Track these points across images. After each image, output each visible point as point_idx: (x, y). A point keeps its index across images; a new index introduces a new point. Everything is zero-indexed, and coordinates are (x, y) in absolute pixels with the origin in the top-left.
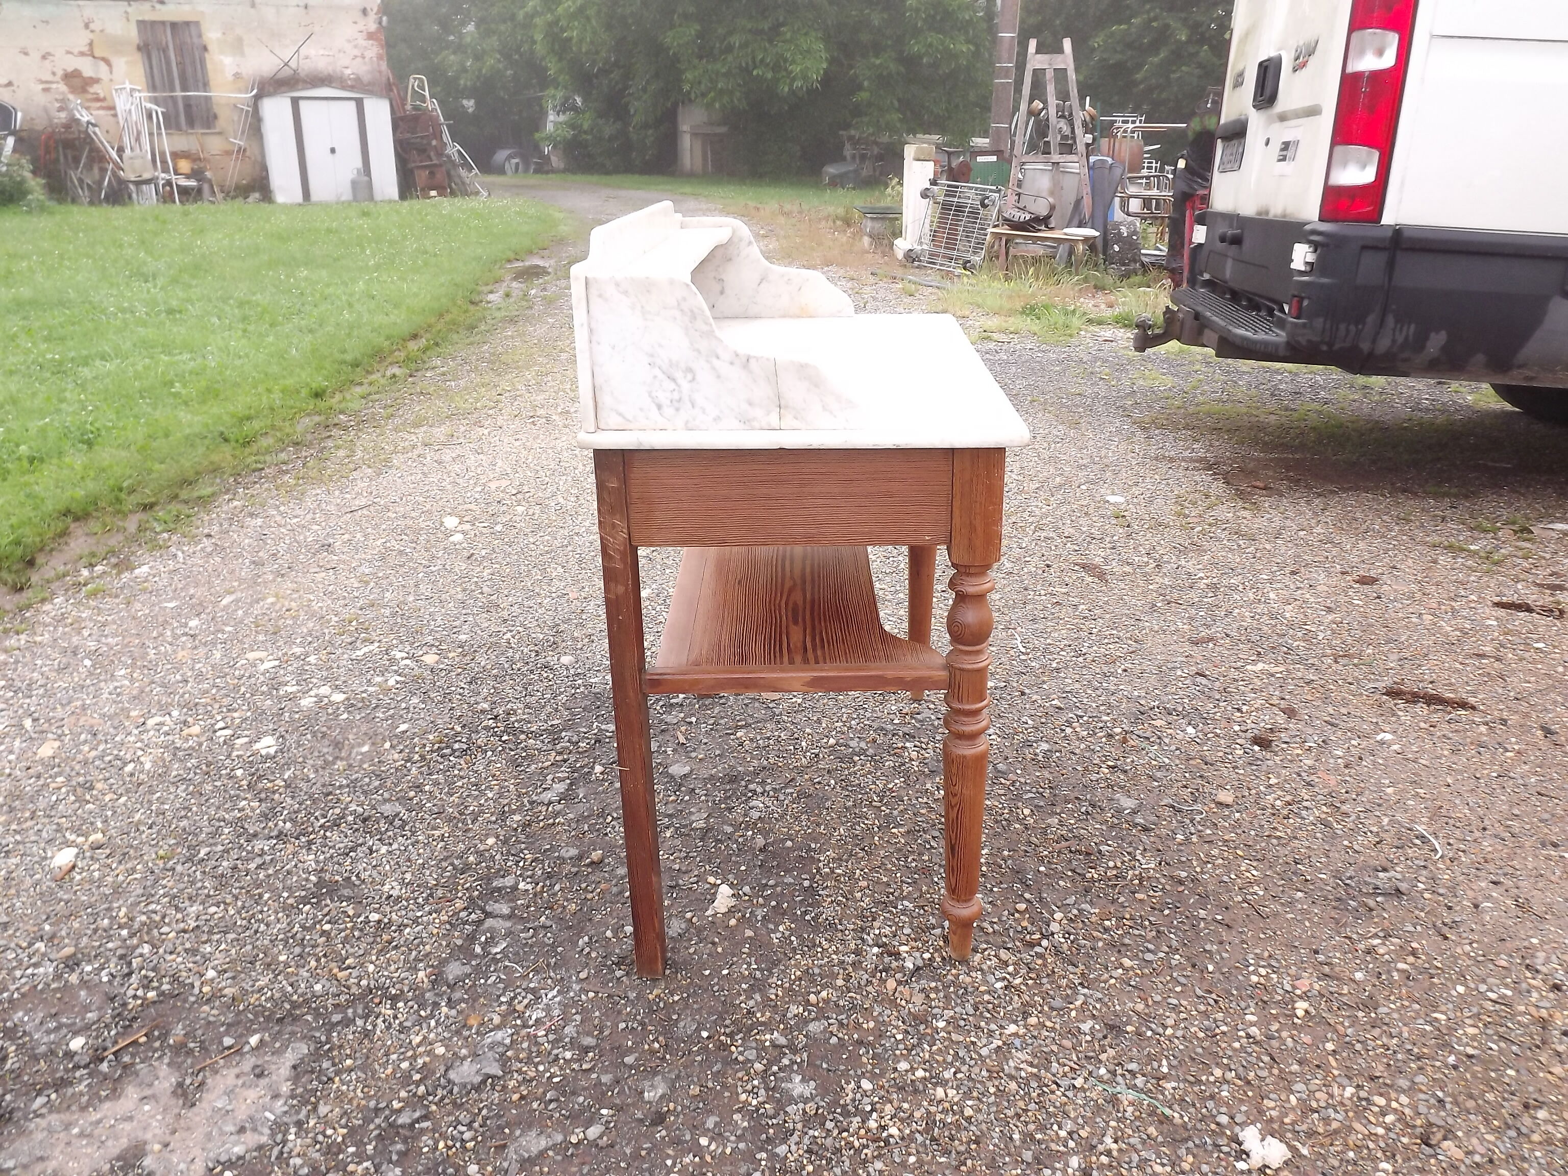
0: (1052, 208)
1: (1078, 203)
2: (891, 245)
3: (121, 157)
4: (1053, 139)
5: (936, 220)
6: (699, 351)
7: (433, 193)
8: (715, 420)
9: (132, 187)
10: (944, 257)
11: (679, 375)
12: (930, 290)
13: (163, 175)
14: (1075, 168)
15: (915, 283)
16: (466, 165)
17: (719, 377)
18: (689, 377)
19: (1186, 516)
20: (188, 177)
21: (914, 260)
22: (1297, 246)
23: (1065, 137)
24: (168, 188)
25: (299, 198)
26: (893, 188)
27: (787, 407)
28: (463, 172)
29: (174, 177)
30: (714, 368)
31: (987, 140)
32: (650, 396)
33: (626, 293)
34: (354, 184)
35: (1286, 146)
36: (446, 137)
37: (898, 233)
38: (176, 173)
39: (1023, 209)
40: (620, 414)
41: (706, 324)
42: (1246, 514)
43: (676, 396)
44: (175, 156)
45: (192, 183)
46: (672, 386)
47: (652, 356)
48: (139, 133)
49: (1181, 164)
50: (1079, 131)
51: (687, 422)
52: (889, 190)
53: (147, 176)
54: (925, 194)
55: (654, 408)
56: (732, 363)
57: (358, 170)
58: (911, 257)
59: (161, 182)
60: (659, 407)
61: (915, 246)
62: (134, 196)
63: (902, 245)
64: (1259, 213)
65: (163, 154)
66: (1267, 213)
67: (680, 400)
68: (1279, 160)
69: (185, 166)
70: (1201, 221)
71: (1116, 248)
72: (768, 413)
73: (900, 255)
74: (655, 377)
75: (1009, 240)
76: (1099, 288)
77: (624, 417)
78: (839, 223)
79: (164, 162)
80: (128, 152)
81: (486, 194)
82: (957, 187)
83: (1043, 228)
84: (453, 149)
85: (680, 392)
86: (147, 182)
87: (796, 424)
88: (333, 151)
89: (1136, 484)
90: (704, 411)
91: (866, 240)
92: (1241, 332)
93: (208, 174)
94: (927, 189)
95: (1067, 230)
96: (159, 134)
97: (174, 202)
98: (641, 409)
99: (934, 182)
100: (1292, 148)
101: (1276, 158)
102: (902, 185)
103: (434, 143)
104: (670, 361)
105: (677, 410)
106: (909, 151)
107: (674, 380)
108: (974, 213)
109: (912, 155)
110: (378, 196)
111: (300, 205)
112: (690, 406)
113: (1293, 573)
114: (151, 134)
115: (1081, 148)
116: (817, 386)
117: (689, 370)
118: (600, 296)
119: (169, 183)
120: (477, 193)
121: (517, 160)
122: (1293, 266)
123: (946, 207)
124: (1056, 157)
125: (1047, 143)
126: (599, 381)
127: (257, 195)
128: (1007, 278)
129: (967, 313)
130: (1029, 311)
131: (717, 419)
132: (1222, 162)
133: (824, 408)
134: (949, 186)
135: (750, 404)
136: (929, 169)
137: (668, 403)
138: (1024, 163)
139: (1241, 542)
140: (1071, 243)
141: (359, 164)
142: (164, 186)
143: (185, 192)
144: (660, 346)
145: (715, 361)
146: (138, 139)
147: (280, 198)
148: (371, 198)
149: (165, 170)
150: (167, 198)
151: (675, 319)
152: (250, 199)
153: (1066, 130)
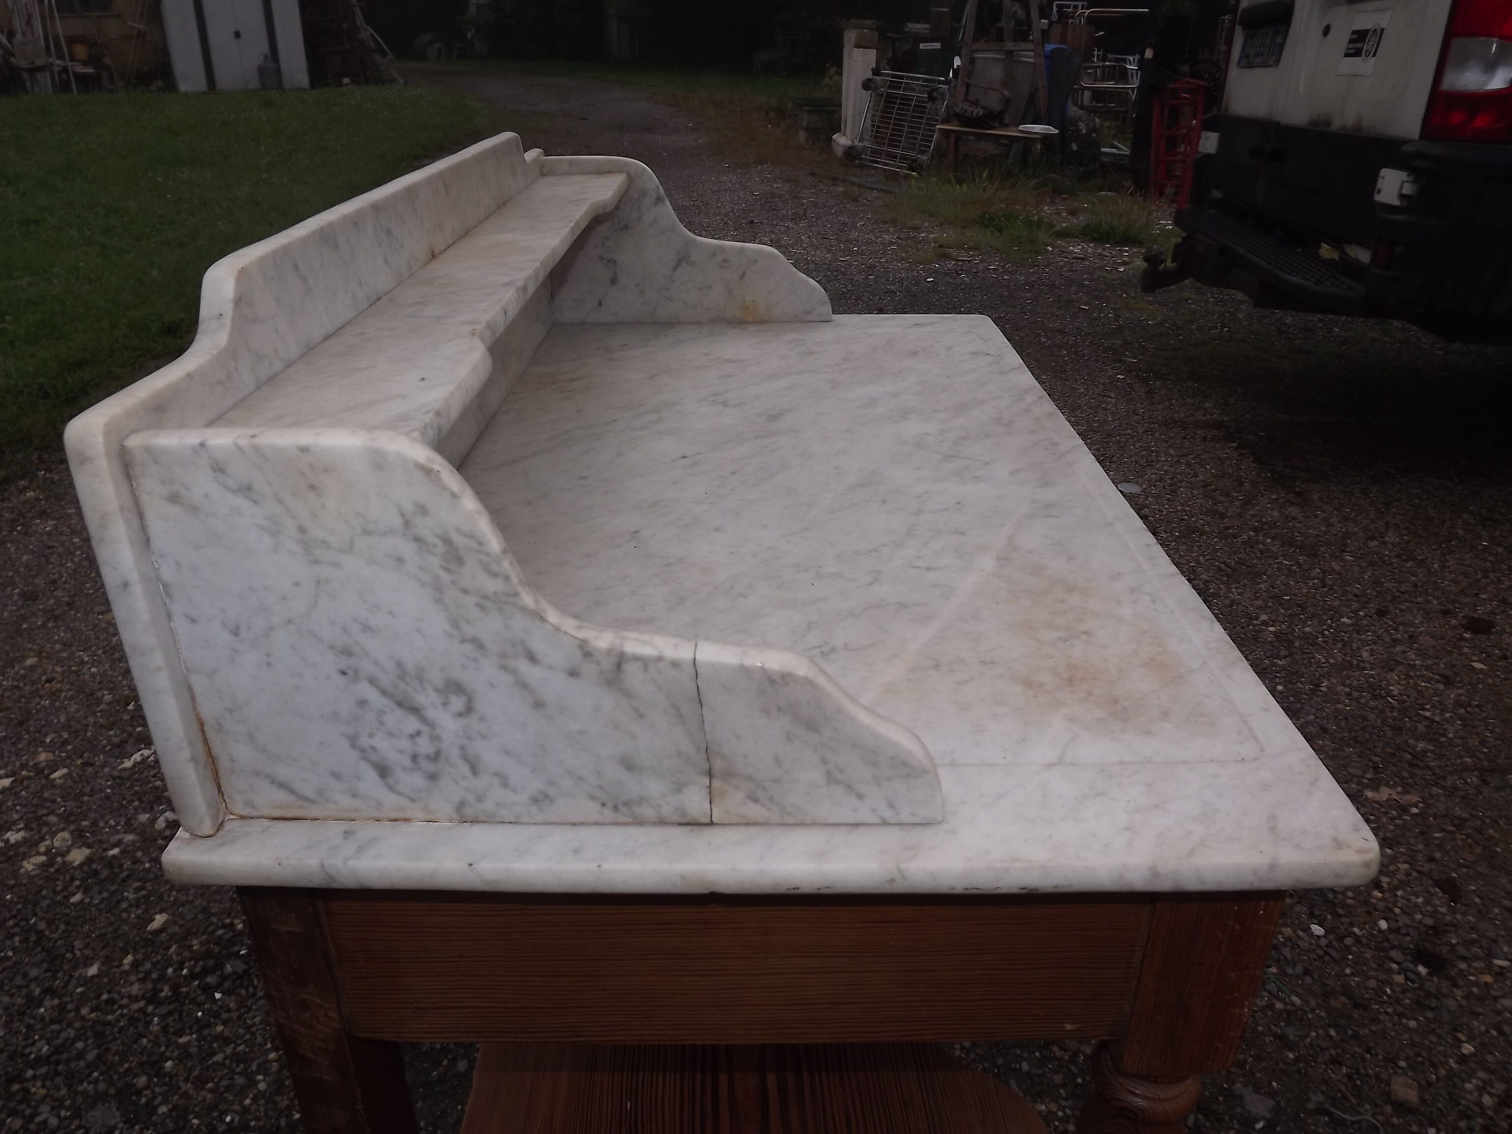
0: (1007, 102)
1: (1033, 95)
2: (829, 141)
3: (10, 41)
4: (1006, 24)
5: (879, 114)
6: (478, 644)
7: (346, 81)
8: (535, 800)
9: (25, 75)
10: (887, 155)
11: (427, 699)
12: (875, 194)
13: (58, 62)
14: (1029, 57)
15: (860, 186)
16: (380, 50)
17: (539, 705)
18: (457, 703)
19: (1223, 516)
20: (85, 63)
21: (855, 158)
22: (1386, 173)
23: (1019, 23)
24: (64, 76)
25: (203, 86)
26: (831, 78)
27: (728, 775)
28: (378, 58)
29: (70, 64)
30: (523, 685)
31: (927, 26)
32: (354, 746)
33: (246, 490)
34: (261, 71)
35: (1360, 36)
36: (360, 20)
37: (836, 128)
38: (72, 59)
39: (976, 103)
40: (282, 785)
41: (494, 575)
42: (1294, 511)
43: (425, 746)
44: (71, 40)
45: (90, 70)
46: (412, 724)
47: (347, 652)
48: (30, 16)
49: (1149, 54)
50: (1035, 15)
51: (461, 806)
52: (827, 80)
53: (40, 62)
54: (867, 85)
55: (371, 776)
56: (573, 674)
57: (266, 56)
58: (851, 153)
59: (56, 69)
60: (384, 771)
61: (857, 143)
62: (28, 84)
63: (842, 140)
64: (1314, 123)
65: (56, 38)
66: (1328, 123)
67: (436, 757)
68: (1347, 55)
69: (81, 51)
70: (1209, 126)
71: (1075, 147)
72: (679, 788)
73: (839, 152)
74: (363, 703)
75: (959, 136)
76: (1057, 192)
77: (292, 792)
78: (772, 114)
79: (58, 47)
80: (19, 37)
81: (402, 81)
82: (902, 77)
83: (997, 124)
84: (367, 33)
85: (435, 738)
86: (41, 69)
87: (755, 811)
88: (237, 35)
89: (1150, 464)
90: (504, 782)
91: (802, 135)
92: (1296, 280)
93: (107, 61)
94: (869, 80)
95: (1021, 127)
96: (52, 18)
97: (71, 90)
98: (335, 775)
99: (876, 72)
100: (1371, 41)
101: (1343, 50)
102: (841, 74)
103: (345, 26)
104: (399, 664)
105: (433, 777)
106: (850, 37)
107: (415, 711)
108: (920, 108)
109: (853, 41)
110: (287, 85)
111: (205, 93)
112: (465, 769)
113: (1381, 613)
114: (43, 18)
115: (1035, 35)
116: (812, 727)
117: (454, 687)
118: (174, 498)
119: (65, 70)
120: (393, 81)
121: (439, 45)
122: (1378, 198)
123: (890, 100)
124: (1009, 45)
125: (1001, 30)
126: (209, 709)
127: (160, 83)
128: (960, 182)
129: (918, 222)
130: (987, 221)
131: (541, 799)
132: (1244, 55)
133: (831, 778)
134: (893, 76)
135: (629, 765)
136: (870, 56)
137: (408, 763)
138: (974, 51)
139: (1301, 559)
140: (1027, 142)
141: (265, 48)
142: (59, 73)
143: (82, 79)
144: (367, 628)
145: (524, 667)
146: (29, 22)
147: (183, 87)
148: (280, 86)
149: (60, 56)
150: (64, 87)
151: (400, 560)
152: (154, 88)
153: (1021, 13)
